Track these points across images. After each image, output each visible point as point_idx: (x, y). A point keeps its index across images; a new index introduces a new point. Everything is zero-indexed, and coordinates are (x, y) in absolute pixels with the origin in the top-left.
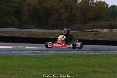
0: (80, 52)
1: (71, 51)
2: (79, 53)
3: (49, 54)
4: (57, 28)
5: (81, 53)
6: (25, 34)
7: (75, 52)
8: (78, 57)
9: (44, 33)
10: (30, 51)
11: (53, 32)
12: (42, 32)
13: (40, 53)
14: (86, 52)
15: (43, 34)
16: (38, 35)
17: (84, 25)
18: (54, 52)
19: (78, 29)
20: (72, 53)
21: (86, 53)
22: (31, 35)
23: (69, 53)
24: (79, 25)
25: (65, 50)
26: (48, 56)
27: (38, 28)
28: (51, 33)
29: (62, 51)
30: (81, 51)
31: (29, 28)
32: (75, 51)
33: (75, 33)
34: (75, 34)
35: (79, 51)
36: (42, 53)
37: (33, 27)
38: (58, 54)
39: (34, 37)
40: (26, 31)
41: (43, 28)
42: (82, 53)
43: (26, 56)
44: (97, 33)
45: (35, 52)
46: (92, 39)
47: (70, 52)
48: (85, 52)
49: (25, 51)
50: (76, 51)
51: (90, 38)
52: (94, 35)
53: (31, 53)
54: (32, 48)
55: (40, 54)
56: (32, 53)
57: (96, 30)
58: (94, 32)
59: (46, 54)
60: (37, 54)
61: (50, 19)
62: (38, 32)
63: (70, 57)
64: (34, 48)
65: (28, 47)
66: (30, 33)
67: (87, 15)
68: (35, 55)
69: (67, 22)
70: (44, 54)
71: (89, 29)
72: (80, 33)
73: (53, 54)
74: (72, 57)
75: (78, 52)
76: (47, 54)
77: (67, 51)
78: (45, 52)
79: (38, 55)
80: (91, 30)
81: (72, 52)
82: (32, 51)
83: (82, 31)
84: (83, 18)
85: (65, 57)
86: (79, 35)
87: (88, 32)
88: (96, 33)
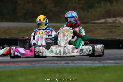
1: (59, 62)
2: (73, 65)
5: (78, 65)
8: (71, 73)
14: (89, 62)
15: (6, 31)
20: (60, 65)
28: (21, 29)
29: (41, 62)
32: (67, 62)
35: (76, 62)
41: (7, 20)
44: (115, 26)
46: (103, 38)
47: (57, 63)
52: (108, 31)
57: (114, 21)
58: (108, 25)
63: (55, 72)
69: (53, 5)
71: (99, 19)
75: (73, 63)
77: (50, 62)
80: (102, 21)
81: (61, 63)
83: (83, 23)
85: (46, 73)
87: (96, 25)
88: (112, 26)
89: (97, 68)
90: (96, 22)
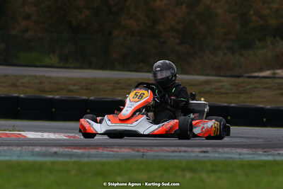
0: (224, 153)
1: (190, 149)
2: (217, 155)
3: (104, 160)
4: (141, 64)
5: (225, 156)
6: (24, 86)
7: (205, 152)
8: (213, 171)
9: (95, 81)
10: (37, 149)
11: (128, 79)
12: (85, 79)
13: (71, 155)
14: (245, 151)
15: (89, 85)
16: (70, 91)
17: (241, 55)
18: (125, 151)
19: (219, 70)
20: (193, 154)
21: (246, 155)
22: (44, 91)
23: (183, 154)
24: (225, 54)
25: (168, 146)
26: (103, 164)
27: (72, 66)
28: (118, 82)
29: (156, 148)
30: (226, 150)
31: (37, 63)
32: (204, 149)
33: (207, 82)
34: (208, 88)
35: (220, 150)
36: (82, 155)
37: (54, 60)
38: (138, 159)
39: (57, 97)
40: (25, 76)
41: (91, 66)
42: (229, 156)
43: (19, 164)
45: (55, 149)
46: (269, 107)
47: (185, 151)
48: (239, 150)
49: (18, 146)
50: (209, 149)
51: (264, 100)
52: (277, 92)
53: (39, 154)
54: (46, 135)
55: (74, 159)
56: (44, 155)
58: (277, 81)
59: (95, 159)
60: (61, 159)
61: (116, 33)
62: (70, 79)
63: (183, 170)
64: (52, 136)
65: (31, 135)
66: (41, 83)
67: (254, 18)
68: (53, 163)
69: (177, 41)
70: (86, 160)
71: (261, 70)
72: (226, 82)
73: (119, 159)
74: (192, 170)
75: (216, 152)
76: (100, 159)
77: (173, 148)
78: (93, 151)
79: (64, 163)
80: (267, 73)
81: (193, 152)
82: (44, 148)
83: (232, 76)
84: (238, 27)
85: (166, 170)
86: (223, 90)
89: (262, 165)
90: (256, 74)
